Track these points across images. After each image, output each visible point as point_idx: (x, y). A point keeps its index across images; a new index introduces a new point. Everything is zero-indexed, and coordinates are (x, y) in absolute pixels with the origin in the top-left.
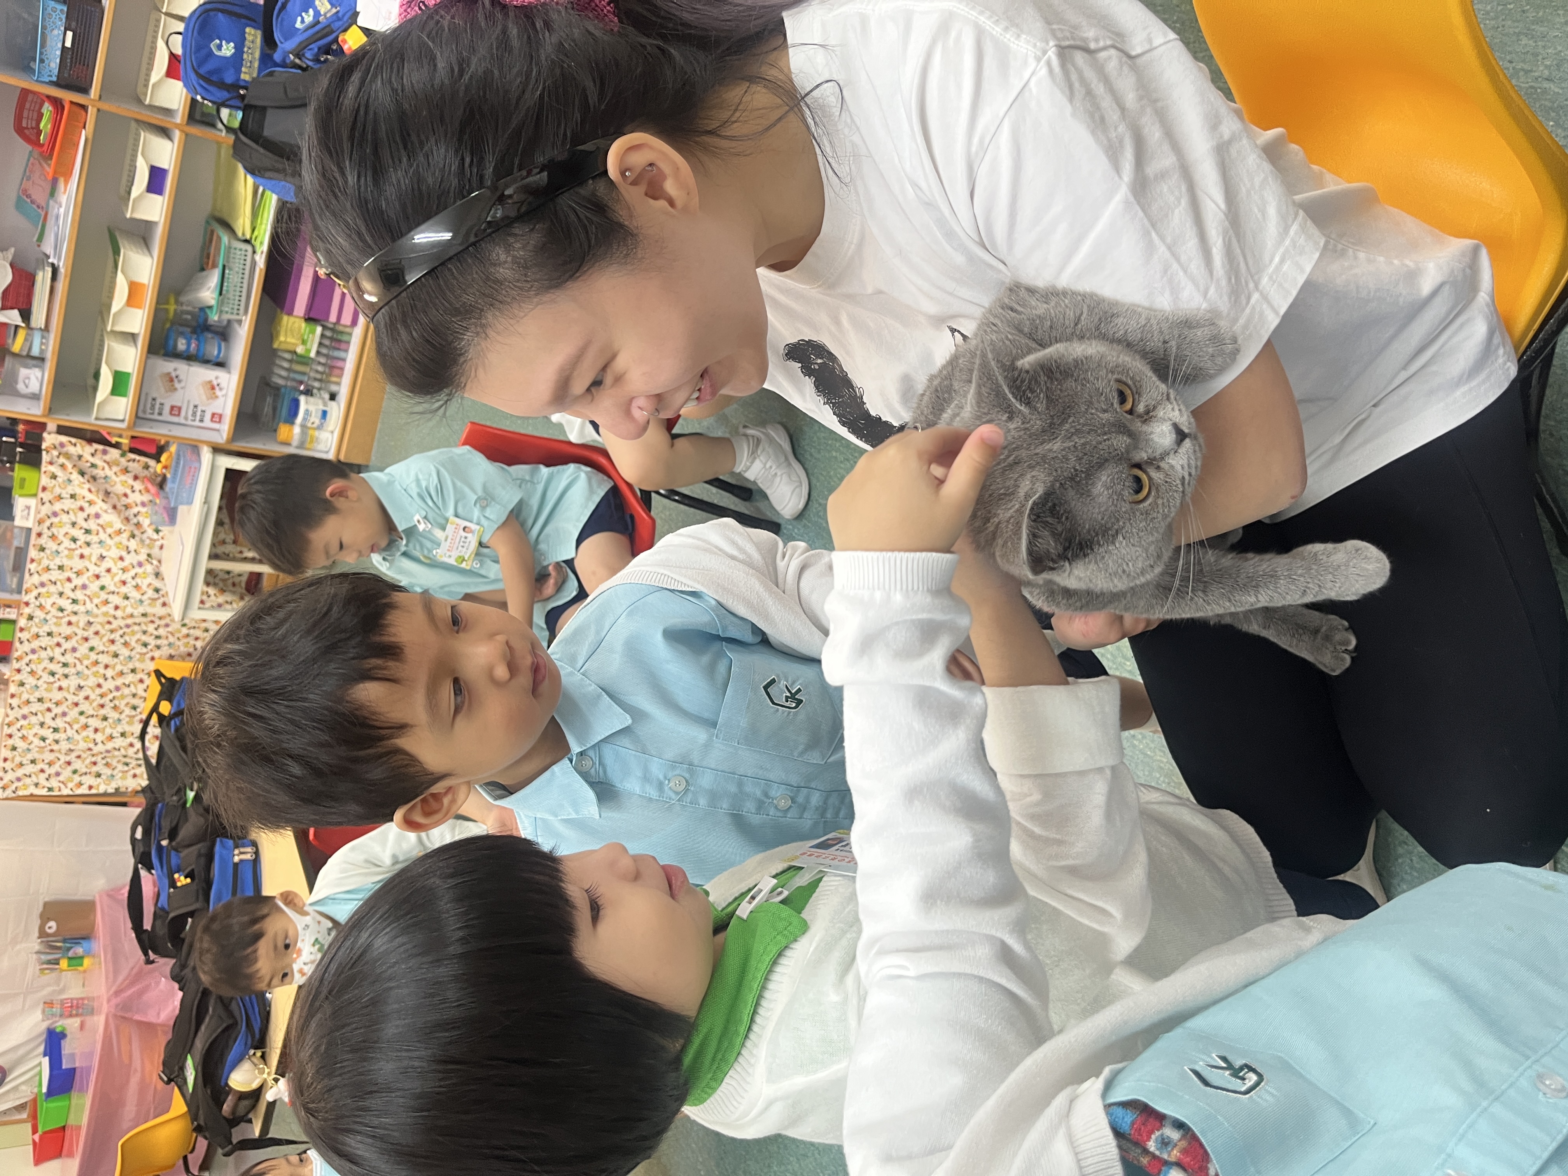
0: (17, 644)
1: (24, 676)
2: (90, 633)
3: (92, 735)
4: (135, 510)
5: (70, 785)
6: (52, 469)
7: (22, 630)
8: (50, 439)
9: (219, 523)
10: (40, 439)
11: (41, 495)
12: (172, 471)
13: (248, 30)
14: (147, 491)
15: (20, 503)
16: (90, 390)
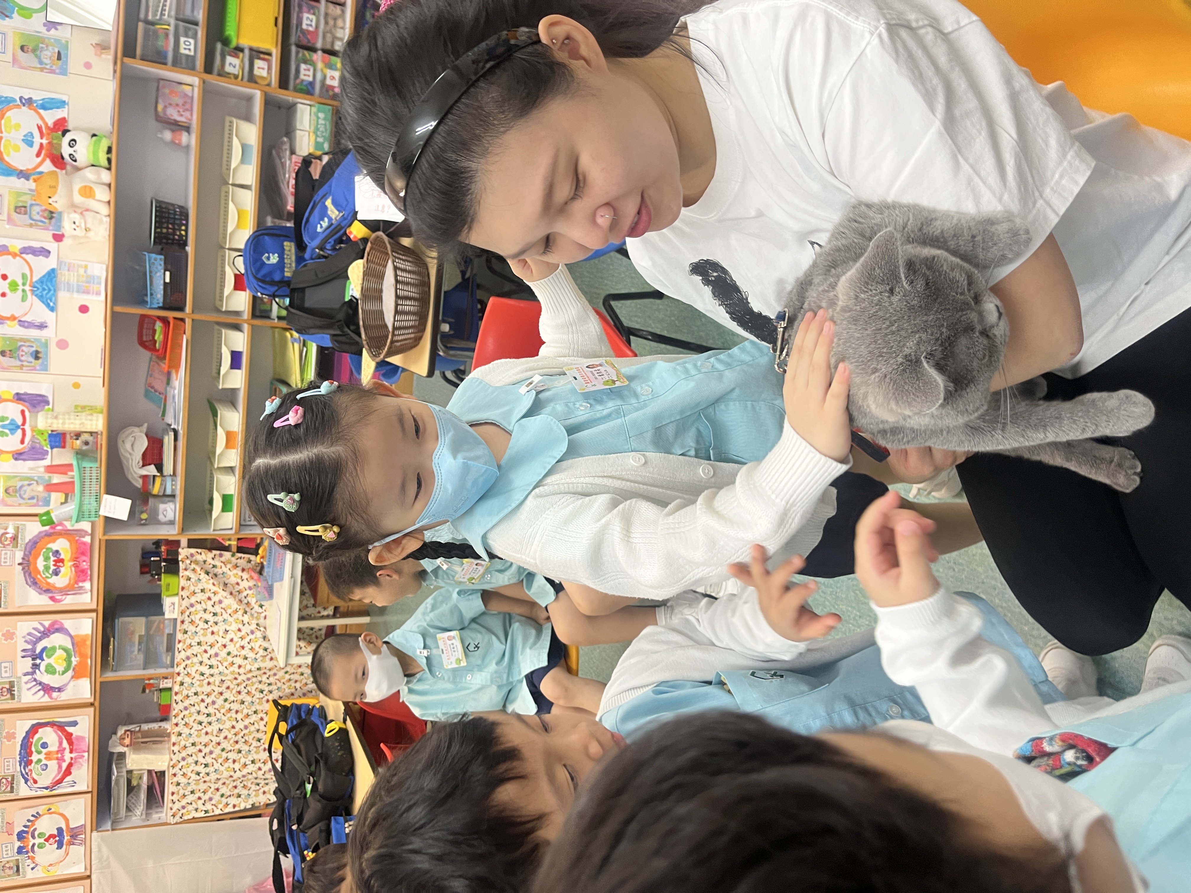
0: (174, 705)
1: (181, 728)
2: (223, 689)
3: (232, 766)
4: (245, 594)
5: (220, 806)
6: (187, 573)
7: (176, 694)
8: (184, 552)
9: (302, 593)
10: (177, 553)
11: (181, 593)
12: (267, 559)
13: (285, 243)
14: (252, 578)
15: (167, 602)
16: (207, 512)
